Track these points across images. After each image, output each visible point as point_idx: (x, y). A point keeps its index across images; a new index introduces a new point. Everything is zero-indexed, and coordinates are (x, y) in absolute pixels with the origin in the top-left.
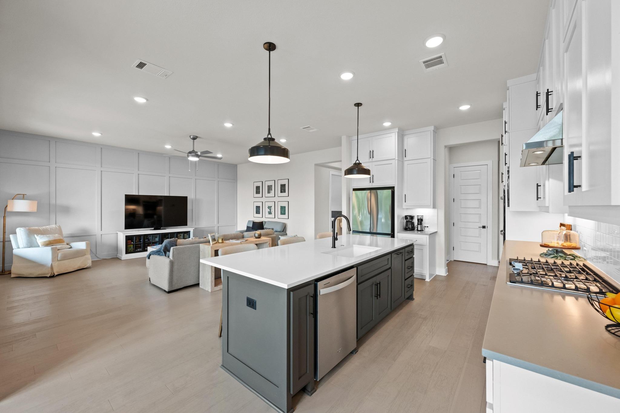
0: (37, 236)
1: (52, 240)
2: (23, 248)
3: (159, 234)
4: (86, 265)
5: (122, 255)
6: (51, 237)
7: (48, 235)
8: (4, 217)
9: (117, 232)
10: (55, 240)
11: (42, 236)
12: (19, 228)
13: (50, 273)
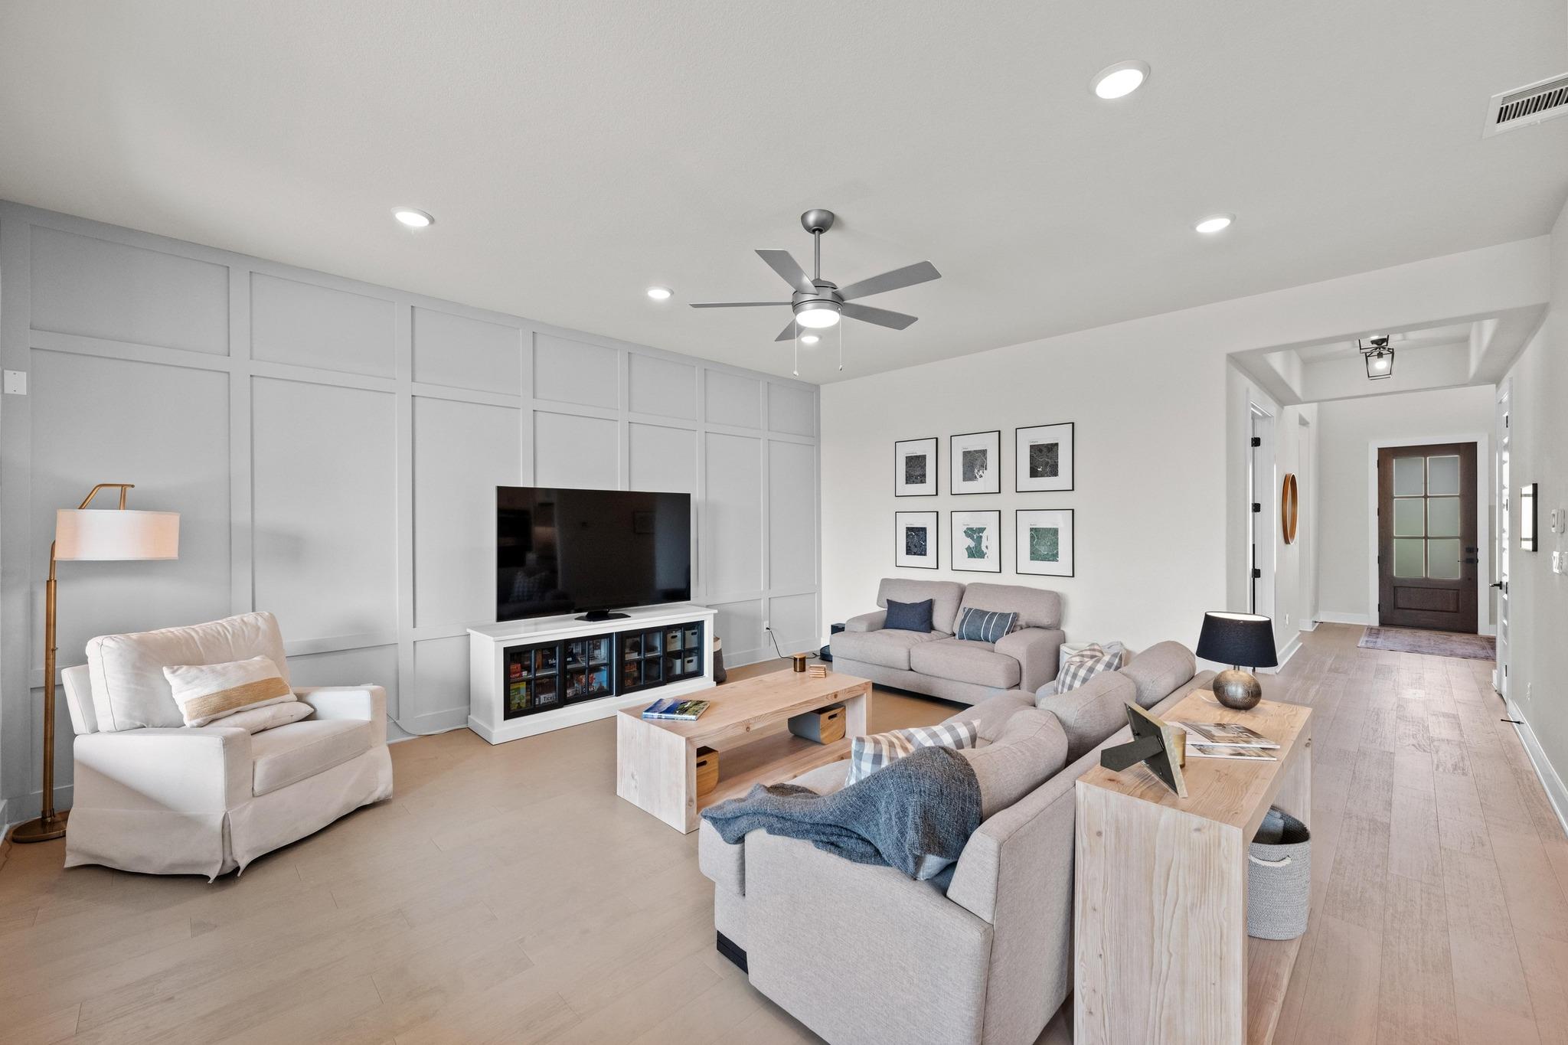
0: (174, 672)
1: (233, 689)
2: (109, 732)
3: (609, 636)
4: (371, 793)
5: (491, 723)
6: (230, 677)
7: (219, 667)
8: (49, 582)
9: (469, 631)
10: (247, 688)
11: (194, 671)
12: (99, 639)
13: (217, 862)
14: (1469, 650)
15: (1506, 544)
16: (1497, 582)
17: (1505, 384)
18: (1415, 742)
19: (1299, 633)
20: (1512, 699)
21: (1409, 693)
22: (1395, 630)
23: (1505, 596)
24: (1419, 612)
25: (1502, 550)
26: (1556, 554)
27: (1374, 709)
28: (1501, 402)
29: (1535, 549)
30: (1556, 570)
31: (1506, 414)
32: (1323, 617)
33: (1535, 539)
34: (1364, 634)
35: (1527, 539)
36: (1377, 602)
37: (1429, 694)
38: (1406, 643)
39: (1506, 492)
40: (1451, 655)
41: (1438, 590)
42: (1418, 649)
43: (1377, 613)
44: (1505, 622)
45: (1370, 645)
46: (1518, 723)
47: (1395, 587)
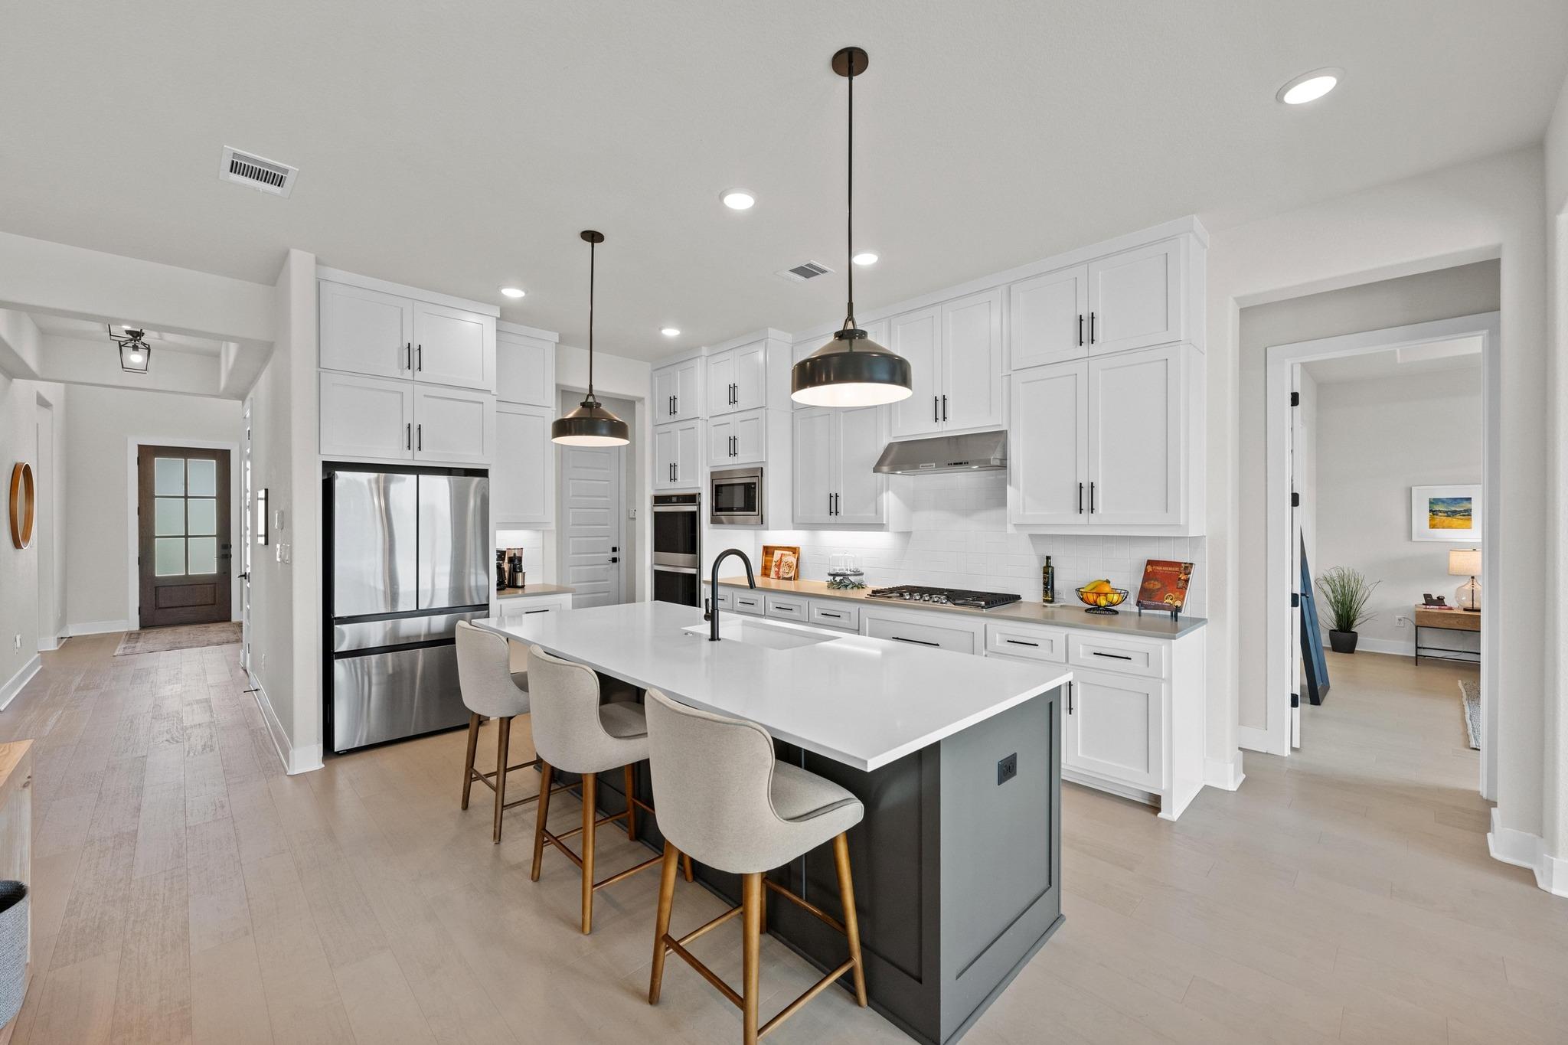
14: (224, 636)
15: (248, 541)
16: (243, 573)
17: (248, 403)
18: (168, 737)
19: (38, 655)
20: (252, 671)
21: (166, 691)
22: (155, 630)
23: (248, 585)
24: (180, 609)
25: (246, 545)
26: (278, 546)
27: (128, 717)
28: (245, 418)
29: (266, 543)
30: (278, 560)
31: (248, 429)
32: (72, 631)
33: (266, 536)
34: (122, 640)
35: (261, 536)
36: (138, 605)
37: (185, 686)
38: (167, 641)
39: (249, 495)
40: (208, 645)
41: (198, 586)
42: (178, 645)
43: (138, 616)
44: (248, 606)
45: (128, 651)
46: (256, 690)
47: (156, 588)
